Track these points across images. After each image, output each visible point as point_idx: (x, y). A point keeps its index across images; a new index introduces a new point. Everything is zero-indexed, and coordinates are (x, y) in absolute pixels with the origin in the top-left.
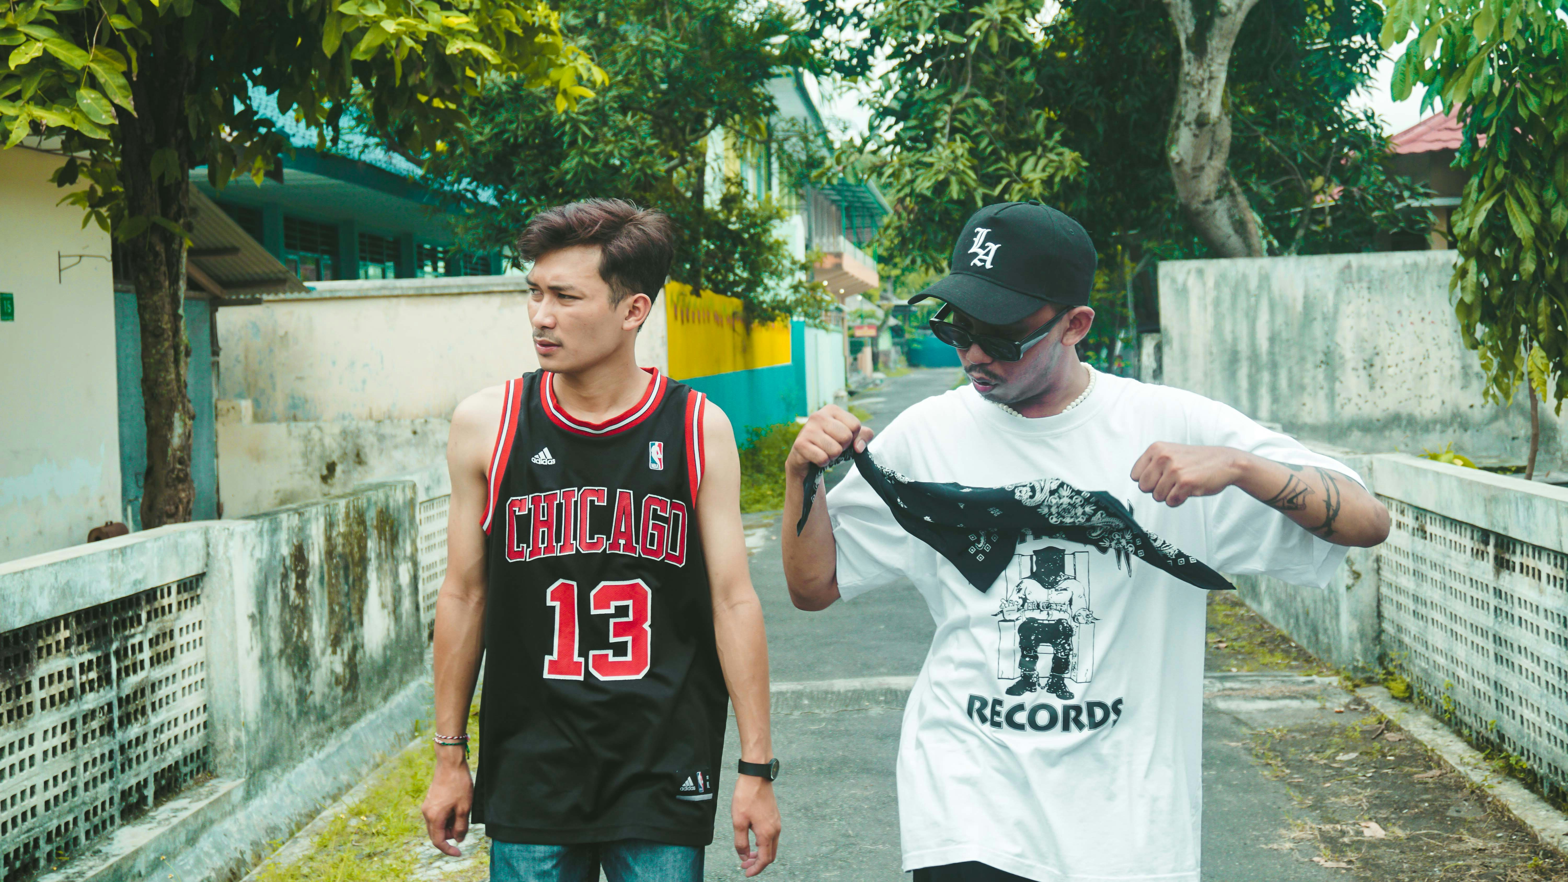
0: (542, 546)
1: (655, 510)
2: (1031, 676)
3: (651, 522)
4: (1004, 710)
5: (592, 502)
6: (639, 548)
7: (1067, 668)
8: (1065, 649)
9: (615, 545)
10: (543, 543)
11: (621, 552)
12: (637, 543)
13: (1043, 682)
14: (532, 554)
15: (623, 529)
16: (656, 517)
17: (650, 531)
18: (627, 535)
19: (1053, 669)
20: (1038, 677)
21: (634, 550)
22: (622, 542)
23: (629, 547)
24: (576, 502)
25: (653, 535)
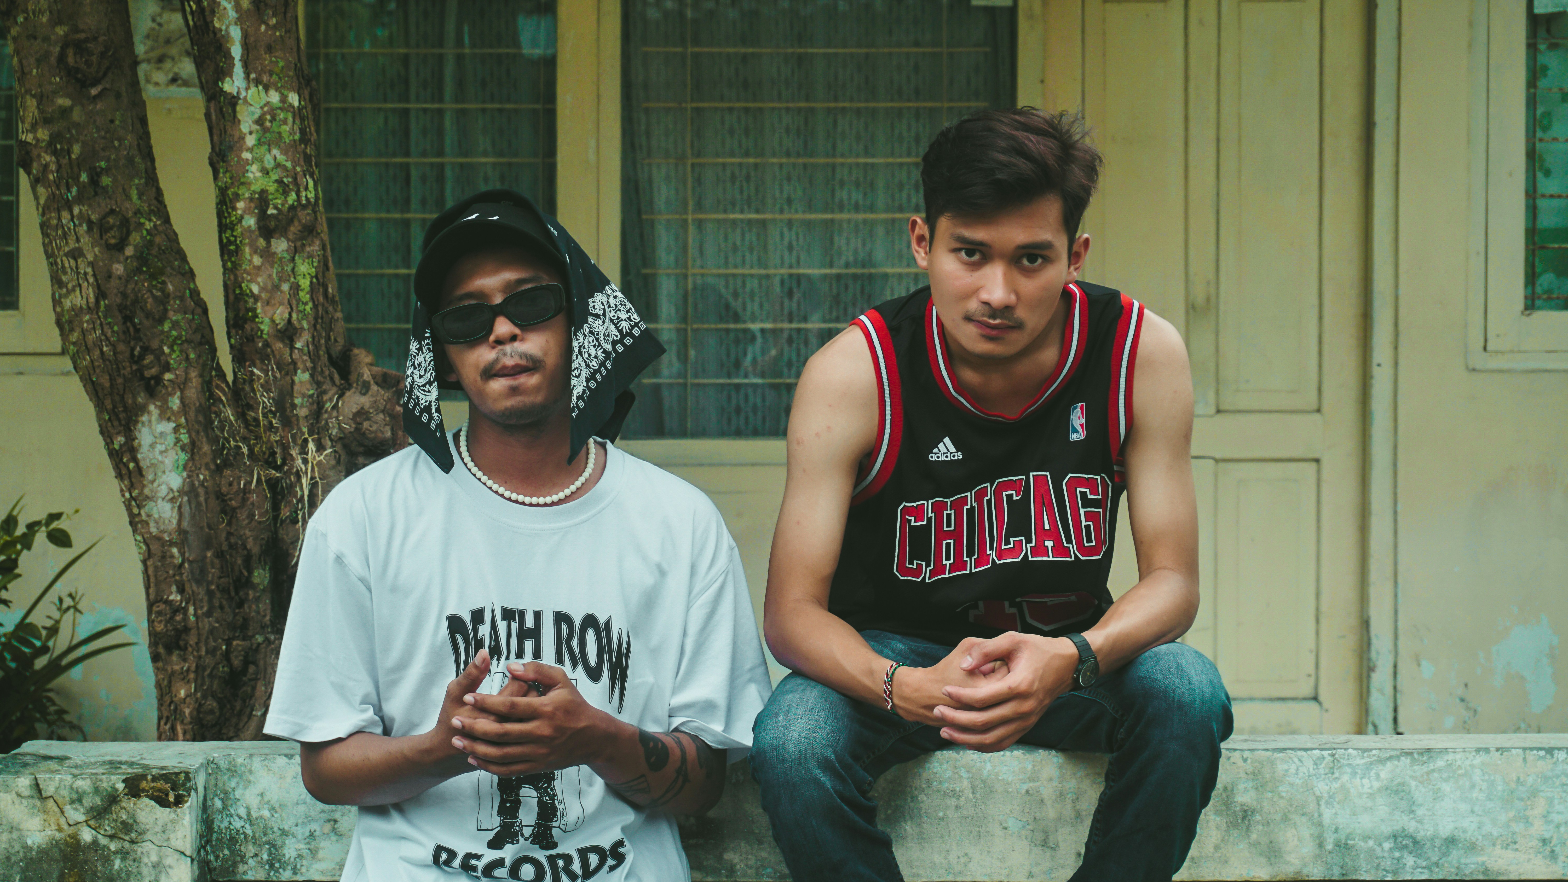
0: (948, 563)
1: (1083, 494)
2: (512, 825)
3: (1082, 511)
4: (481, 864)
5: (1009, 497)
6: (1073, 548)
7: (555, 815)
8: (549, 794)
9: (1039, 550)
10: (948, 559)
11: (1051, 558)
12: (1069, 541)
13: (527, 832)
14: (932, 574)
15: (1047, 527)
16: (1087, 503)
17: (1084, 523)
18: (1053, 534)
19: (539, 816)
20: (521, 826)
21: (1066, 552)
22: (1049, 544)
23: (1059, 549)
24: (989, 501)
25: (1087, 527)
